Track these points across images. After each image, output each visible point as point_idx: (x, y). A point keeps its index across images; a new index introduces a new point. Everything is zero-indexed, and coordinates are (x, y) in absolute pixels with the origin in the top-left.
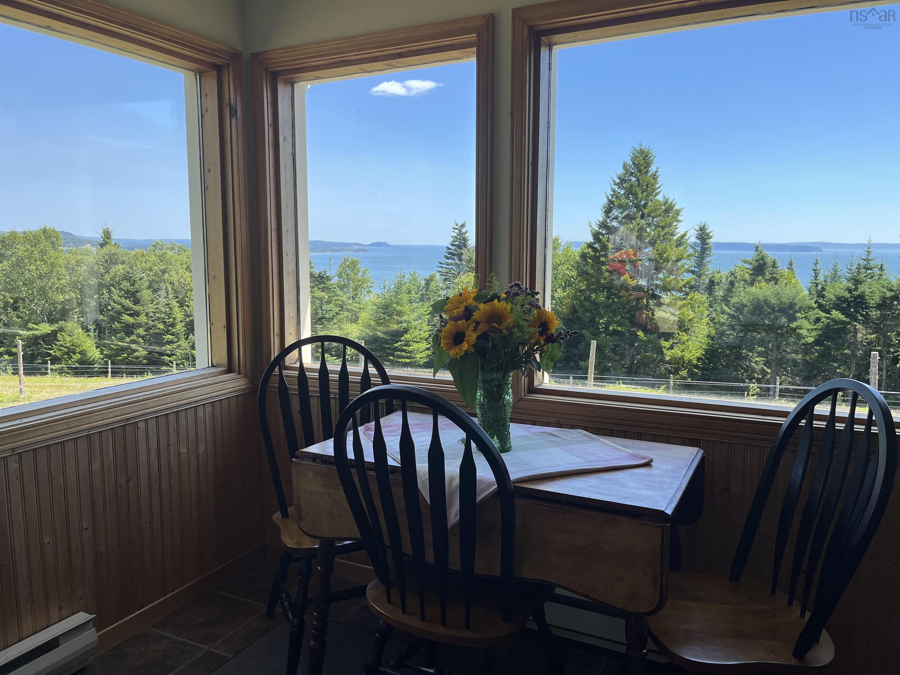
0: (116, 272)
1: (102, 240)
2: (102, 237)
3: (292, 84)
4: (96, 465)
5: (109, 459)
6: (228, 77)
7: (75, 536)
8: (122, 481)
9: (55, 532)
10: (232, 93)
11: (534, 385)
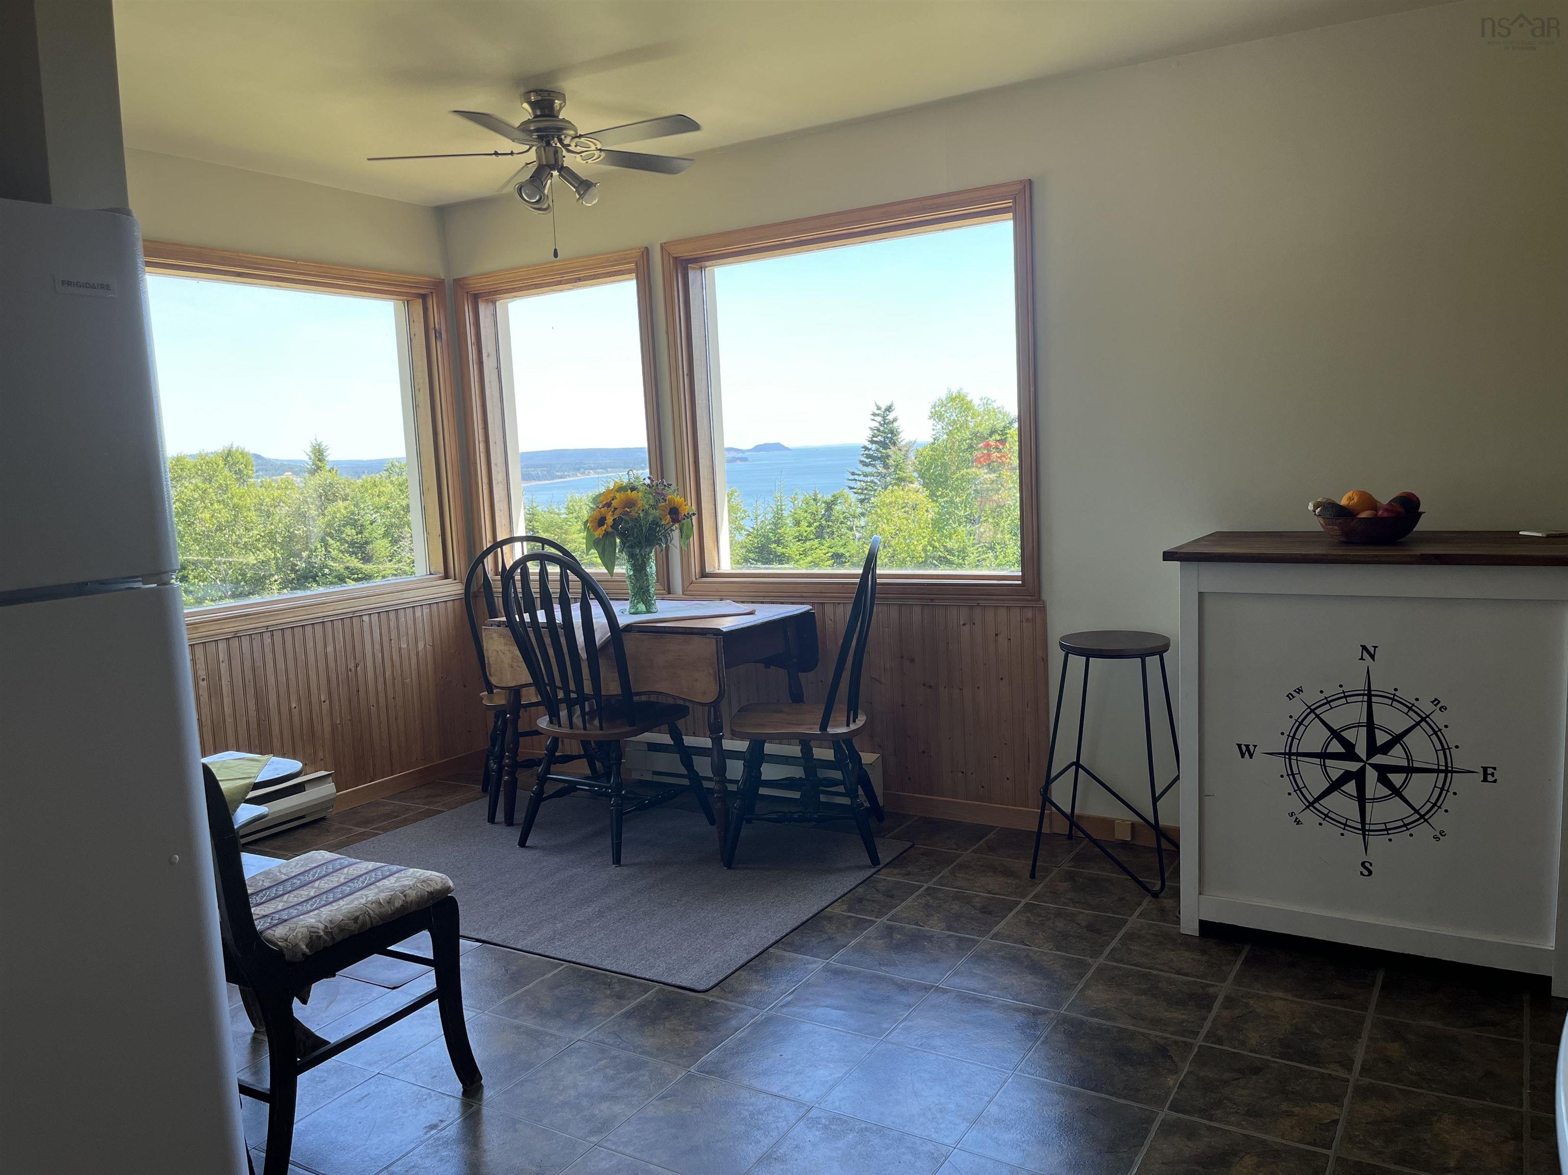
0: (335, 513)
1: (311, 463)
2: (310, 459)
3: (494, 302)
4: (330, 649)
5: (340, 644)
6: (433, 303)
7: (315, 707)
8: (352, 665)
9: (299, 699)
10: (436, 318)
11: (707, 571)
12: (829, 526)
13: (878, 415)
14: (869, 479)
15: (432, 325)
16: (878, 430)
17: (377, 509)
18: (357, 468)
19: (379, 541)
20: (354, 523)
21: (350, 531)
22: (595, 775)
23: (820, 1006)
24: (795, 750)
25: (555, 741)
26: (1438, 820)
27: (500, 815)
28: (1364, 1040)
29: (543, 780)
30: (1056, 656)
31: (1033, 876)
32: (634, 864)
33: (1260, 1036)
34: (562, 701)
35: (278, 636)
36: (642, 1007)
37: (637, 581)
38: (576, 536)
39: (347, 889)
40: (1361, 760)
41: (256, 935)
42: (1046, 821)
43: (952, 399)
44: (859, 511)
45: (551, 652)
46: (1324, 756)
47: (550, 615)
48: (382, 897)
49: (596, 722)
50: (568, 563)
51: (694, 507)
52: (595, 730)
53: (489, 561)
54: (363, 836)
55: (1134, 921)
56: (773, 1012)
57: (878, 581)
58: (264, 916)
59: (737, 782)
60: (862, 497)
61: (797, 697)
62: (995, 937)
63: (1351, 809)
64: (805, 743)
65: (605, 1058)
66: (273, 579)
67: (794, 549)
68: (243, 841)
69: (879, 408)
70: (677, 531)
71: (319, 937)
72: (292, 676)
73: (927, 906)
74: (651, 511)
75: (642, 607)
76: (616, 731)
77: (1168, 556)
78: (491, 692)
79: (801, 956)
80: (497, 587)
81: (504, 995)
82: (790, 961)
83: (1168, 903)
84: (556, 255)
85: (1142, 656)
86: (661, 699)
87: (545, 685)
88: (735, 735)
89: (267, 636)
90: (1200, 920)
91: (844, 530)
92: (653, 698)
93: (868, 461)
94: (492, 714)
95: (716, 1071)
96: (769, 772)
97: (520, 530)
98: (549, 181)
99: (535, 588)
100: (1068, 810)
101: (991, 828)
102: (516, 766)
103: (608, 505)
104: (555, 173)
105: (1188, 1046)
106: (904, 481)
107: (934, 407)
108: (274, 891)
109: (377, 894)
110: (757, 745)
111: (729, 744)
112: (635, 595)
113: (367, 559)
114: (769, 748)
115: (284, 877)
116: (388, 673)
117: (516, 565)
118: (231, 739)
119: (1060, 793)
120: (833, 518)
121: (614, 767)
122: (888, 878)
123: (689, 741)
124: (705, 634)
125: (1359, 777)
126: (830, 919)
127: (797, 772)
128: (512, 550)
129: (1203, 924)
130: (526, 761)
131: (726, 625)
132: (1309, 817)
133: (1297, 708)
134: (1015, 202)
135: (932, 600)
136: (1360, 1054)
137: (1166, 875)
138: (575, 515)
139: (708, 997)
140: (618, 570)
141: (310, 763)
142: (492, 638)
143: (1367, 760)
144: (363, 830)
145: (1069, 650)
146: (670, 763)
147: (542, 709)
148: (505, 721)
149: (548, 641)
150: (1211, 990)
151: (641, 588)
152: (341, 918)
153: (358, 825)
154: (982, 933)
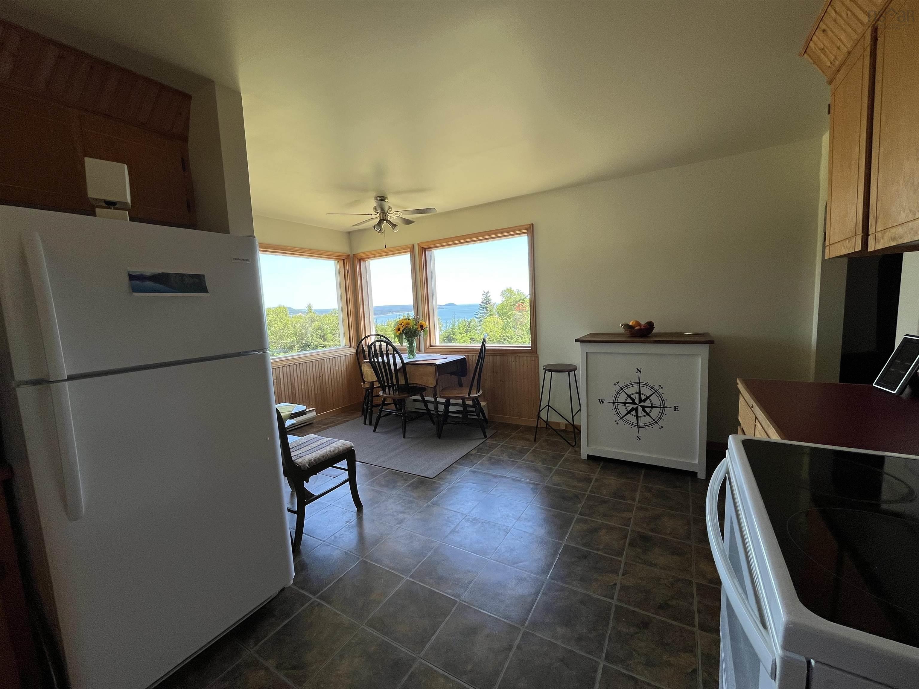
0: (315, 326)
2: (307, 309)
3: (365, 261)
4: (314, 370)
5: (317, 369)
6: (346, 262)
7: (310, 388)
8: (321, 375)
9: (305, 386)
10: (347, 266)
11: (432, 345)
12: (469, 329)
13: (485, 294)
14: (482, 314)
15: (346, 269)
16: (484, 299)
17: (328, 324)
18: (322, 312)
19: (328, 335)
20: (321, 329)
21: (319, 331)
22: (397, 410)
23: (469, 483)
24: (460, 402)
25: (385, 399)
26: (661, 423)
27: (367, 422)
28: (639, 491)
29: (381, 411)
30: (542, 372)
31: (535, 441)
32: (410, 438)
33: (607, 491)
34: (387, 386)
35: (298, 366)
36: (412, 483)
37: (410, 348)
38: (389, 333)
39: (320, 447)
40: (637, 404)
41: (292, 462)
42: (539, 423)
43: (507, 289)
44: (478, 324)
45: (383, 371)
46: (625, 403)
47: (383, 359)
48: (332, 449)
49: (397, 393)
50: (389, 343)
51: (428, 325)
52: (397, 396)
53: (363, 342)
54: (324, 429)
55: (567, 455)
56: (454, 485)
57: (486, 348)
58: (295, 456)
59: (442, 412)
60: (480, 320)
61: (461, 385)
62: (523, 460)
63: (634, 420)
64: (463, 399)
65: (401, 500)
66: (295, 347)
67: (458, 336)
68: (288, 430)
69: (485, 292)
70: (423, 332)
71: (312, 462)
72: (302, 377)
73: (502, 450)
74: (414, 326)
75: (411, 356)
76: (404, 396)
77: (577, 341)
78: (364, 383)
79: (462, 467)
80: (366, 350)
81: (369, 480)
82: (459, 468)
83: (577, 449)
84: (385, 247)
85: (569, 372)
86: (418, 386)
87: (381, 381)
88: (441, 397)
89: (295, 366)
90: (588, 455)
91: (474, 331)
92: (415, 385)
93: (481, 309)
94: (364, 390)
95: (435, 504)
96: (452, 408)
97: (373, 333)
98: (383, 224)
99: (378, 350)
100: (546, 420)
101: (523, 425)
102: (372, 406)
103: (401, 324)
104: (385, 222)
105: (584, 495)
106: (493, 315)
107: (502, 292)
108: (297, 448)
109: (330, 448)
110: (448, 400)
111: (439, 400)
112: (409, 353)
113: (325, 340)
114: (452, 401)
115: (301, 443)
116: (332, 377)
117: (372, 344)
118: (284, 398)
119: (543, 414)
120: (470, 327)
121: (403, 407)
122: (490, 442)
123: (426, 398)
124: (432, 365)
125: (636, 409)
126: (472, 455)
127: (461, 409)
128: (371, 338)
129: (588, 456)
130: (375, 405)
131: (438, 362)
132: (621, 422)
133: (617, 388)
134: (528, 231)
135: (503, 354)
136: (638, 496)
137: (577, 440)
138: (389, 326)
139: (433, 480)
140: (404, 344)
141: (308, 406)
142: (365, 366)
143: (639, 404)
144: (325, 427)
145: (546, 370)
146: (421, 405)
147: (380, 388)
148: (369, 392)
149: (382, 367)
150: (591, 477)
151: (411, 350)
152: (319, 456)
153: (324, 425)
154: (520, 459)
